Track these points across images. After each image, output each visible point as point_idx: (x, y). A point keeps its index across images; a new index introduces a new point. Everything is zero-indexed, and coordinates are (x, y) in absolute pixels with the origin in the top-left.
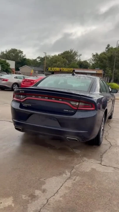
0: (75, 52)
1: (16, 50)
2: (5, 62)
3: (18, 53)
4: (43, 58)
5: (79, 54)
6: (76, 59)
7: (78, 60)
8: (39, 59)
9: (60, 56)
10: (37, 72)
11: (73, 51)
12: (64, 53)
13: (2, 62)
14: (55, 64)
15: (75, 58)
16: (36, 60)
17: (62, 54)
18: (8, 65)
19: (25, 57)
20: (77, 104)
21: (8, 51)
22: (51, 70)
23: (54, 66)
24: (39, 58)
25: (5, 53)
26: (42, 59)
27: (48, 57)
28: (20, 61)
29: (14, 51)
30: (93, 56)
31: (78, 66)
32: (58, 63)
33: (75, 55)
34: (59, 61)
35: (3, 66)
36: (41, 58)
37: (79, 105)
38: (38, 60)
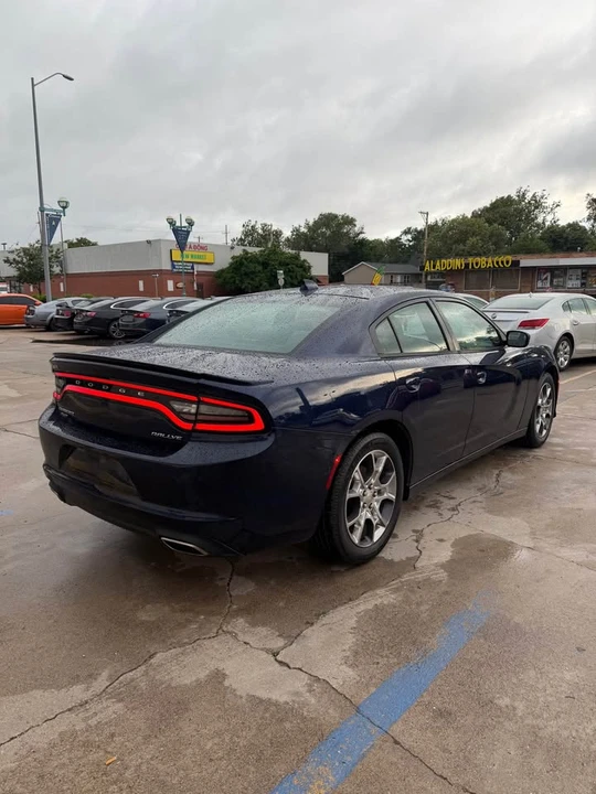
0: (534, 196)
1: (336, 216)
2: (297, 257)
3: (340, 226)
4: (421, 231)
5: (549, 202)
6: (540, 220)
7: (548, 224)
8: (409, 237)
9: (480, 216)
10: (399, 279)
11: (529, 196)
12: (494, 206)
13: (288, 261)
14: (462, 247)
15: (536, 218)
16: (398, 239)
17: (486, 210)
18: (305, 268)
19: (361, 236)
20: (193, 409)
21: (311, 223)
22: (434, 267)
23: (456, 255)
24: (406, 232)
25: (303, 230)
26: (418, 235)
27: (440, 224)
28: (347, 250)
29: (327, 220)
30: (589, 203)
31: (543, 245)
32: (472, 240)
33: (536, 208)
34: (474, 234)
35: (290, 271)
36: (416, 230)
37: (196, 414)
38: (404, 239)
